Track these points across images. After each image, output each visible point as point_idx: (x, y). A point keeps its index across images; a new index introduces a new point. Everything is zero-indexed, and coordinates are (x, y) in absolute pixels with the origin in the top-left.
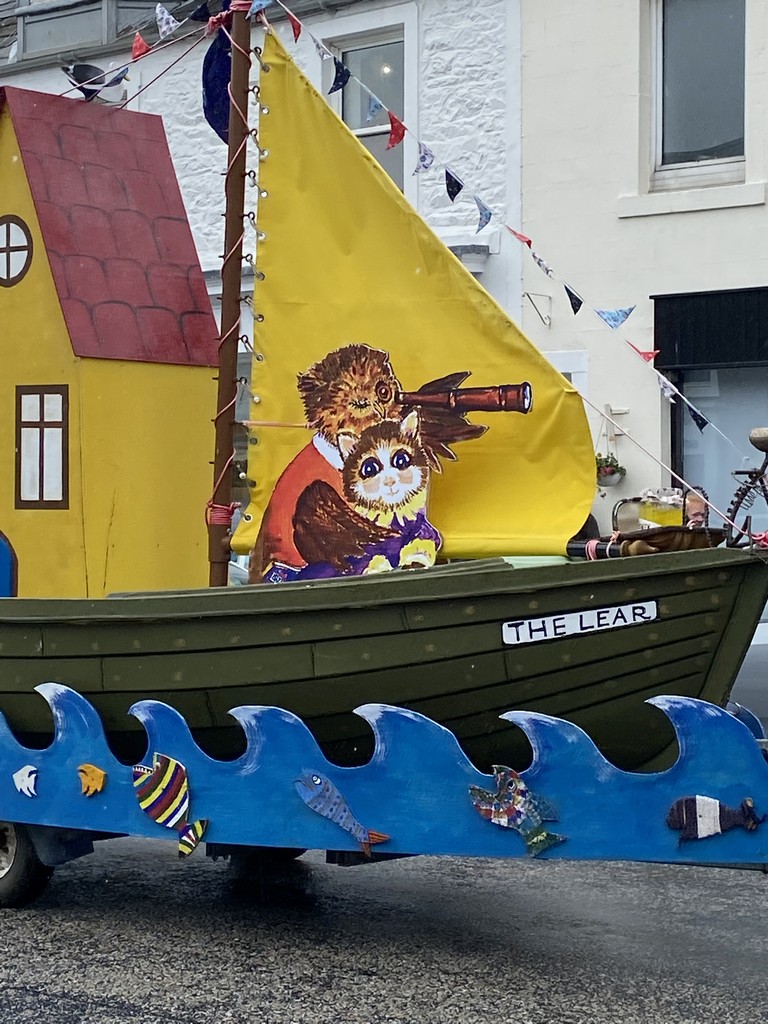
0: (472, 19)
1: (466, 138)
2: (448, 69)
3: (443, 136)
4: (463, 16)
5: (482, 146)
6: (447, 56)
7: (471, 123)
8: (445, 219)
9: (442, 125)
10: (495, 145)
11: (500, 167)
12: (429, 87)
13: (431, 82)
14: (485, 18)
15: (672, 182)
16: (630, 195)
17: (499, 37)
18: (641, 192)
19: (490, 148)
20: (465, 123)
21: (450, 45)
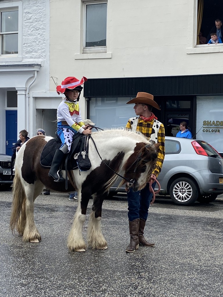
0: (37, 7)
1: (35, 37)
2: (30, 19)
3: (29, 36)
4: (34, 6)
5: (39, 39)
6: (30, 15)
7: (36, 33)
8: (29, 57)
9: (28, 33)
10: (43, 39)
11: (44, 45)
12: (25, 23)
13: (25, 22)
14: (41, 7)
15: (88, 51)
16: (78, 54)
17: (44, 12)
18: (80, 53)
19: (42, 40)
20: (35, 33)
21: (31, 13)
